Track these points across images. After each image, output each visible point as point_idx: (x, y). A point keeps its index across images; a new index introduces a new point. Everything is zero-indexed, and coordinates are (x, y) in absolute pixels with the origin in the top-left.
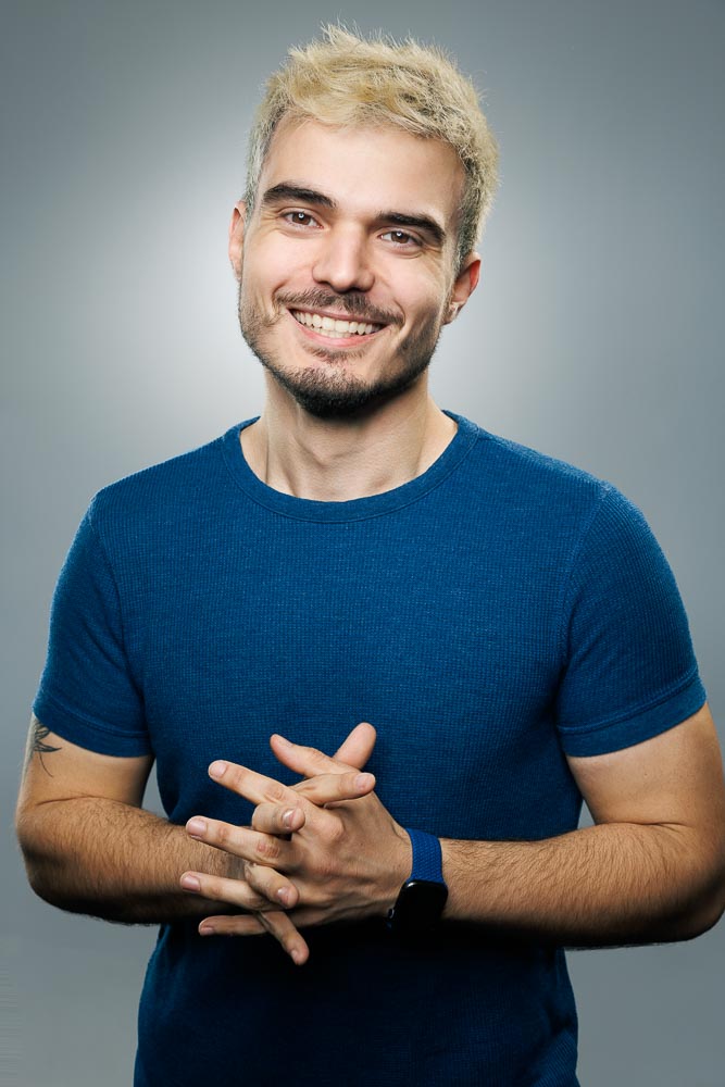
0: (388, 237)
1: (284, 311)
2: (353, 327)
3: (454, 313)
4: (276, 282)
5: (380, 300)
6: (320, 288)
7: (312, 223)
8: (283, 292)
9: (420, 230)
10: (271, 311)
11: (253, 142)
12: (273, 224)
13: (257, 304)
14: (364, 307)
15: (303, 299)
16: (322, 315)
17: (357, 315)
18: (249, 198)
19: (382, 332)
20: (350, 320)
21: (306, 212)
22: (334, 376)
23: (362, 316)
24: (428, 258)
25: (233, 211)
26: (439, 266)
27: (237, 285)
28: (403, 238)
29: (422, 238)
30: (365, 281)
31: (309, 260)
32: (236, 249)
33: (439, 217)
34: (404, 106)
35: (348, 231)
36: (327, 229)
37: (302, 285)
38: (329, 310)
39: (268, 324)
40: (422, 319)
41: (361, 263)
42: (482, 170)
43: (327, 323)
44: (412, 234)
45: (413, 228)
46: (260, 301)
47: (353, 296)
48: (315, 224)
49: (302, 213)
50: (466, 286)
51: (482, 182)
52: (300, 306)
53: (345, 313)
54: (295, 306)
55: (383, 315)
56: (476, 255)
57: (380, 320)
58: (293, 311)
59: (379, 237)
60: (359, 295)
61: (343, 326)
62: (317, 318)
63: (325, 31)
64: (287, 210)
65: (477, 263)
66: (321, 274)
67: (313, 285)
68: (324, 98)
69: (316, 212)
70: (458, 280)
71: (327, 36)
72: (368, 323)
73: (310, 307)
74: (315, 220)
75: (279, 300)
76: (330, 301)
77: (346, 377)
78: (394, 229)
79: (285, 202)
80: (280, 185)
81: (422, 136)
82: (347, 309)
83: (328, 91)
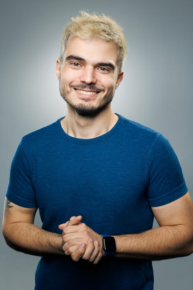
0: (100, 69)
1: (73, 89)
2: (91, 93)
3: (117, 86)
4: (70, 82)
5: (99, 86)
6: (82, 83)
7: (79, 66)
8: (72, 84)
9: (109, 67)
10: (69, 89)
11: (62, 43)
12: (69, 66)
13: (65, 87)
14: (94, 88)
15: (78, 86)
16: (83, 90)
17: (92, 90)
18: (61, 59)
19: (99, 94)
20: (90, 92)
21: (78, 63)
22: (87, 105)
23: (94, 90)
24: (111, 74)
25: (56, 61)
26: (114, 75)
27: (59, 81)
28: (104, 69)
29: (109, 69)
30: (95, 81)
31: (79, 76)
32: (58, 72)
33: (113, 63)
34: (103, 34)
35: (89, 68)
36: (83, 67)
37: (77, 83)
38: (85, 89)
39: (68, 92)
40: (110, 89)
41: (93, 76)
42: (124, 49)
43: (84, 93)
44: (106, 68)
46: (66, 87)
47: (91, 85)
48: (80, 66)
49: (76, 63)
50: (120, 79)
51: (124, 52)
52: (77, 88)
53: (89, 90)
54: (76, 88)
55: (99, 90)
56: (122, 71)
57: (99, 91)
58: (75, 89)
59: (97, 69)
60: (93, 85)
62: (82, 92)
63: (80, 12)
64: (72, 62)
65: (123, 73)
66: (82, 80)
67: (80, 82)
68: (81, 32)
69: (80, 63)
70: (118, 78)
71: (81, 14)
72: (95, 92)
73: (80, 88)
74: (80, 65)
75: (71, 86)
76: (85, 87)
77: (91, 105)
78: (101, 67)
79: (72, 60)
80: (70, 56)
81: (108, 41)
82: (90, 89)
83: (83, 30)
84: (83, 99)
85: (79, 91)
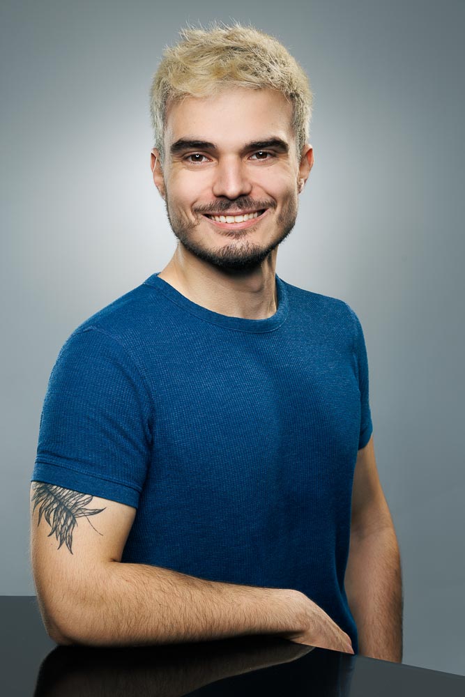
0: (255, 157)
1: (200, 216)
2: (246, 218)
3: (302, 186)
4: (192, 200)
5: (258, 197)
6: (219, 200)
7: (204, 159)
8: (197, 205)
9: (273, 147)
10: (193, 218)
12: (180, 165)
13: (182, 215)
14: (250, 203)
15: (211, 208)
16: (225, 216)
17: (247, 210)
18: (159, 149)
19: (264, 214)
20: (243, 214)
21: (200, 153)
22: (242, 247)
23: (250, 209)
24: (282, 161)
26: (289, 164)
27: (163, 203)
28: (264, 155)
29: (275, 151)
30: (247, 189)
31: (209, 183)
32: (158, 179)
33: (283, 135)
34: (243, 74)
35: (230, 160)
36: (215, 161)
37: (207, 200)
38: (228, 211)
39: (192, 226)
40: (287, 199)
41: (242, 179)
42: (302, 96)
43: (230, 219)
44: (268, 151)
45: (268, 148)
46: (184, 214)
47: (242, 200)
48: (207, 160)
49: (197, 155)
50: (307, 166)
51: (303, 102)
52: (211, 212)
53: (240, 211)
54: (207, 213)
55: (264, 205)
56: (310, 146)
57: (262, 208)
58: (208, 216)
59: (248, 159)
60: (246, 198)
61: (239, 219)
62: (222, 219)
64: (187, 155)
65: (311, 150)
66: (218, 192)
67: (215, 198)
68: (192, 81)
69: (206, 152)
70: (302, 165)
71: (183, 36)
72: (254, 213)
73: (217, 212)
74: (206, 157)
75: (196, 211)
76: (228, 206)
77: (249, 246)
78: (256, 152)
79: (184, 151)
80: (180, 141)
82: (240, 208)
83: (194, 76)
84: (230, 234)
85: (217, 218)
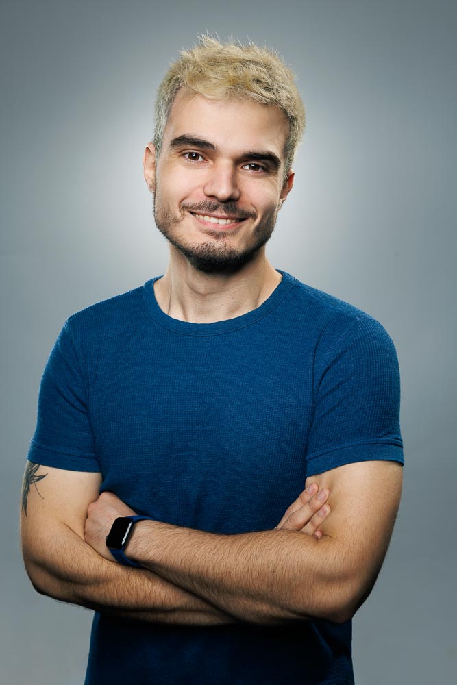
0: (247, 167)
1: (186, 213)
4: (180, 198)
5: (245, 206)
6: (209, 200)
7: (200, 159)
8: (185, 202)
9: (267, 162)
10: (178, 214)
11: (159, 108)
12: (176, 158)
14: (235, 210)
15: (199, 207)
16: (210, 216)
17: (231, 215)
18: (157, 142)
19: (245, 222)
21: (198, 152)
22: (220, 248)
23: (234, 216)
24: (271, 178)
25: (145, 149)
26: (276, 181)
27: (152, 195)
28: (256, 167)
29: (268, 167)
30: (237, 194)
31: (201, 182)
32: (150, 173)
35: (225, 164)
36: (211, 162)
37: (197, 199)
38: (215, 213)
39: (176, 221)
40: (267, 214)
41: (234, 183)
42: (299, 121)
43: (213, 220)
44: (261, 164)
46: (171, 208)
47: (229, 205)
48: (203, 160)
49: (194, 153)
50: (287, 189)
51: (299, 128)
52: (198, 211)
53: (225, 214)
54: (194, 211)
56: (293, 170)
58: (192, 213)
59: (242, 167)
60: (233, 203)
61: (222, 222)
62: (207, 218)
63: (200, 38)
64: (186, 151)
65: (294, 174)
66: (210, 191)
67: (205, 198)
68: (206, 83)
69: (203, 152)
70: (284, 186)
71: (201, 41)
73: (203, 212)
74: (202, 157)
75: (184, 208)
76: (215, 208)
77: (227, 247)
78: (250, 162)
79: (185, 147)
80: (181, 137)
81: (266, 105)
82: (226, 212)
83: (209, 78)
84: (211, 233)
85: (201, 217)
